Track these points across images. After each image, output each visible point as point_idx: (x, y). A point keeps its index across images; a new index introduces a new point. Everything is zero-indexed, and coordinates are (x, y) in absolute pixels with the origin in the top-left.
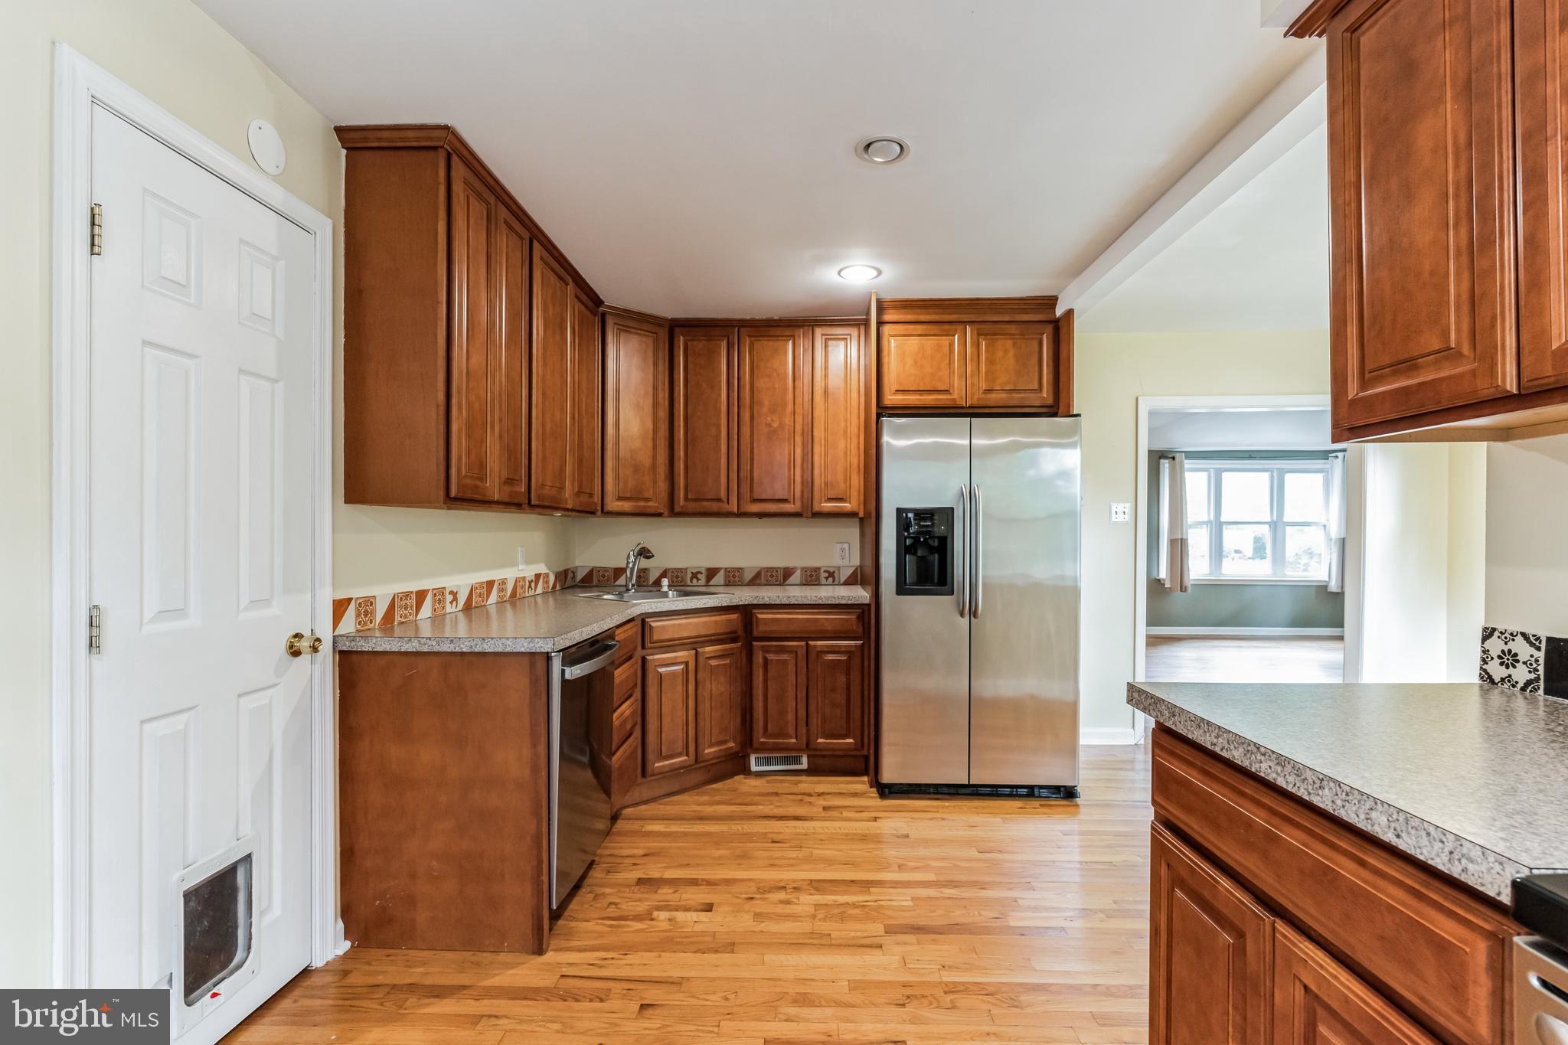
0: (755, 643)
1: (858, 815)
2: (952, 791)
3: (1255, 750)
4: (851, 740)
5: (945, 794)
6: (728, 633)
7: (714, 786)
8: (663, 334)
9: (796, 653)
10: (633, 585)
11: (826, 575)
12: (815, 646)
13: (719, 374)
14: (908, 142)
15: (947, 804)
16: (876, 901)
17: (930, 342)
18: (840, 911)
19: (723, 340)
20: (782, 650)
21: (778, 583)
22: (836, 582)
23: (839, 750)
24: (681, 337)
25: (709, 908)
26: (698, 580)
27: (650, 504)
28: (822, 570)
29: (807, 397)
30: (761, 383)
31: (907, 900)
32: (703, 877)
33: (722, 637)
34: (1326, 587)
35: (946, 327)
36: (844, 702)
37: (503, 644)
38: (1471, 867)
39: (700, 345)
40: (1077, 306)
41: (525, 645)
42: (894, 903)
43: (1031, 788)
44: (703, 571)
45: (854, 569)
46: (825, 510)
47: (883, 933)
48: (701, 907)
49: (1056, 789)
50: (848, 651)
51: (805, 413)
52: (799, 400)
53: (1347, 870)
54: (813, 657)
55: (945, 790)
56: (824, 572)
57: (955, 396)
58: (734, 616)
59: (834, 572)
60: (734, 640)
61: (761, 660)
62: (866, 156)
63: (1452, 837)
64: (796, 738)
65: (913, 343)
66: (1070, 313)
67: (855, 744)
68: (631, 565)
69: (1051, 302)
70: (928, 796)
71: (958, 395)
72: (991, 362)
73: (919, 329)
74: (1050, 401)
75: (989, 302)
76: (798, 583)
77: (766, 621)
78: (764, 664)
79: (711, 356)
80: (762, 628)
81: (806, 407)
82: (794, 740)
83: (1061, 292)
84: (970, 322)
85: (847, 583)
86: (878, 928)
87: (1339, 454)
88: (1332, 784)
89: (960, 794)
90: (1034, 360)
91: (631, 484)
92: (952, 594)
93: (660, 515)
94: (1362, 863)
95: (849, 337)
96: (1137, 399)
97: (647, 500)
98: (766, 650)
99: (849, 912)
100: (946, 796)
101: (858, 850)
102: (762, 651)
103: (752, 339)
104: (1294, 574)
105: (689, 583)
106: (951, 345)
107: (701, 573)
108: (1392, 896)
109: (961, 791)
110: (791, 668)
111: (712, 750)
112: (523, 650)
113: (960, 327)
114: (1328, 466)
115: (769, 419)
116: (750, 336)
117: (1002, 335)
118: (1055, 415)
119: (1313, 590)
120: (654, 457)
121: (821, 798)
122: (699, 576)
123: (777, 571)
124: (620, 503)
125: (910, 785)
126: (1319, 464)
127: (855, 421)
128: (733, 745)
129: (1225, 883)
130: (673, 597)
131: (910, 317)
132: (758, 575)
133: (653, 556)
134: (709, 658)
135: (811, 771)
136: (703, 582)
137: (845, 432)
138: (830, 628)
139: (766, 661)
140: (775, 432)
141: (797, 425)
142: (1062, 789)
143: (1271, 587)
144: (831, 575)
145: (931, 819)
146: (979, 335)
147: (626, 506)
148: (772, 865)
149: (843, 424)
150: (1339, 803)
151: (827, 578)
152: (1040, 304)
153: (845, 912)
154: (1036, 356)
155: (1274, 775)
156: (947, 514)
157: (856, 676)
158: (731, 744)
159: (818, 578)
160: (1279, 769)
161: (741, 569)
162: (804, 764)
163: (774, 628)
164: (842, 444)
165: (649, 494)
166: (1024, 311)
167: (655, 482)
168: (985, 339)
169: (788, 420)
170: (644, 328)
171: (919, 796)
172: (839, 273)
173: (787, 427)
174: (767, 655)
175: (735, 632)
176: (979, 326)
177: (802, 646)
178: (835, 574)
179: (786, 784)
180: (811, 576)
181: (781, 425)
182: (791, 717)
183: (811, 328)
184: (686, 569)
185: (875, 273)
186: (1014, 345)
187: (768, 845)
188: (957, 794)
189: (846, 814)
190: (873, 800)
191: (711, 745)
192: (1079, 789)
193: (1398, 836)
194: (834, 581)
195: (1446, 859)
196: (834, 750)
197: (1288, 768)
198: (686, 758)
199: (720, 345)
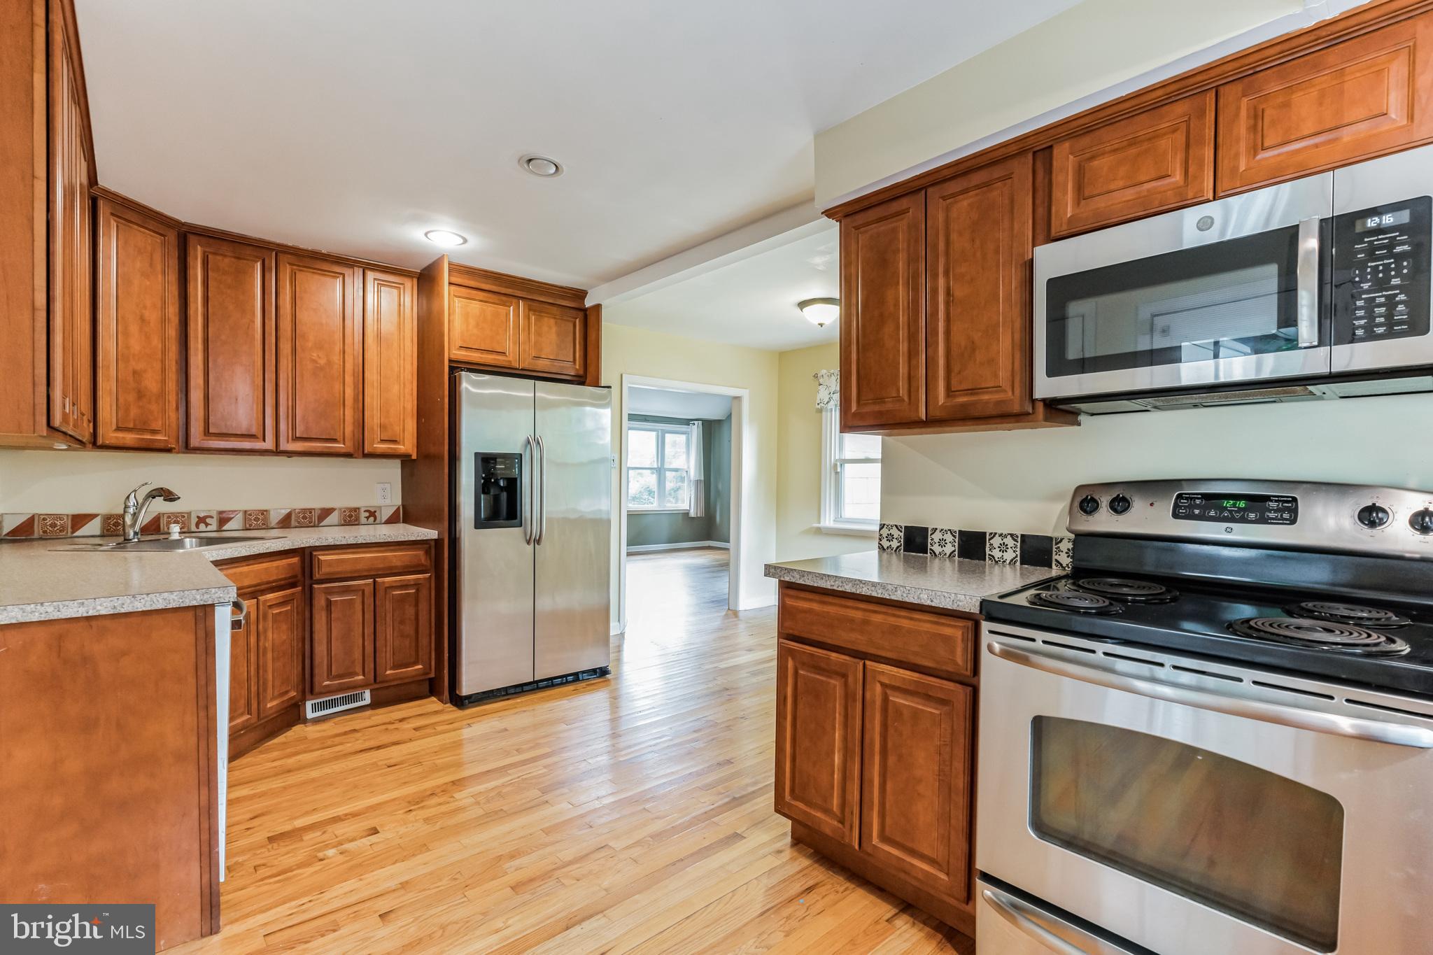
0: (315, 586)
1: (451, 726)
2: (519, 690)
3: (859, 582)
4: (420, 667)
5: (513, 694)
6: (290, 578)
7: (276, 741)
8: (172, 237)
9: (363, 591)
10: (136, 533)
11: (367, 514)
12: (384, 582)
13: (254, 297)
14: (564, 168)
15: (519, 701)
16: (519, 777)
17: (490, 308)
18: (496, 792)
19: (258, 261)
20: (347, 590)
21: (312, 524)
22: (378, 521)
23: (407, 678)
24: (199, 247)
25: (375, 831)
26: (207, 525)
27: (159, 437)
28: (362, 510)
29: (358, 337)
30: (303, 316)
31: (540, 770)
32: (345, 812)
33: (283, 582)
34: (687, 514)
35: (504, 298)
36: (412, 633)
37: (165, 599)
38: (960, 604)
39: (224, 262)
40: (604, 303)
41: (198, 597)
42: (535, 774)
43: (576, 674)
44: (214, 514)
45: (395, 508)
46: (379, 451)
47: (541, 794)
48: (365, 834)
49: (594, 671)
50: (416, 585)
51: (356, 353)
52: (348, 340)
53: (905, 623)
54: (380, 594)
55: (512, 691)
56: (365, 511)
57: (511, 359)
58: (295, 560)
59: (375, 512)
60: (293, 585)
61: (323, 603)
62: (526, 166)
63: (953, 595)
64: (364, 675)
65: (475, 307)
66: (598, 307)
67: (424, 668)
68: (131, 510)
69: (580, 294)
70: (499, 699)
71: (512, 357)
72: (539, 334)
73: (481, 295)
74: (581, 372)
75: (537, 284)
76: (336, 523)
77: (330, 563)
78: (327, 606)
79: (240, 277)
80: (325, 570)
81: (356, 347)
82: (361, 677)
83: (592, 287)
84: (522, 298)
85: (392, 520)
86: (535, 793)
87: (696, 422)
88: (901, 588)
89: (525, 691)
90: (571, 338)
91: (134, 412)
92: (521, 526)
93: (169, 450)
94: (911, 619)
95: (401, 286)
96: (622, 375)
97: (154, 432)
98: (329, 592)
99: (504, 791)
100: (514, 696)
101: (475, 750)
102: (325, 593)
103: (295, 267)
104: (671, 505)
105: (193, 528)
106: (508, 314)
107: (212, 517)
108: (926, 627)
109: (526, 688)
110: (358, 607)
111: (275, 703)
112: (195, 603)
113: (514, 300)
114: (689, 430)
115: (315, 355)
116: (290, 264)
117: (547, 313)
118: (583, 383)
119: (680, 516)
120: (163, 381)
121: (404, 723)
122: (208, 520)
123: (311, 513)
124: (120, 435)
125: (484, 693)
126: (684, 428)
127: (408, 367)
128: (295, 694)
129: (834, 655)
130: (192, 547)
131: (472, 283)
132: (288, 516)
133: (179, 498)
134: (270, 607)
135: (375, 705)
136: (214, 527)
137: (399, 377)
138: (399, 564)
139: (329, 604)
140: (322, 369)
141: (347, 365)
142: (598, 670)
143: (657, 514)
144: (372, 514)
145: (515, 714)
146: (530, 310)
147: (129, 438)
148: (405, 783)
149: (396, 369)
150: (905, 595)
151: (368, 518)
152: (574, 294)
153: (500, 792)
154: (571, 335)
155: (871, 592)
156: (514, 459)
157: (423, 606)
158: (293, 694)
159: (357, 519)
160: (873, 588)
161: (266, 511)
162: (367, 698)
163: (339, 569)
164: (395, 389)
165: (157, 425)
166: (563, 297)
167: (164, 411)
168: (534, 315)
169: (336, 358)
170: (149, 227)
171: (492, 700)
172: (426, 234)
173: (336, 366)
174: (329, 597)
175: (295, 576)
176: (530, 303)
177: (369, 584)
178: (376, 514)
179: (358, 721)
180: (350, 516)
181: (329, 363)
182: (357, 654)
183: (362, 269)
184: (189, 514)
185: (462, 241)
186: (556, 323)
187: (383, 771)
188: (523, 691)
189: (439, 728)
190: (452, 712)
191: (273, 699)
192: (609, 668)
193: (932, 601)
194: (375, 520)
195: (951, 604)
196: (401, 679)
197: (879, 586)
198: (249, 716)
199: (254, 267)
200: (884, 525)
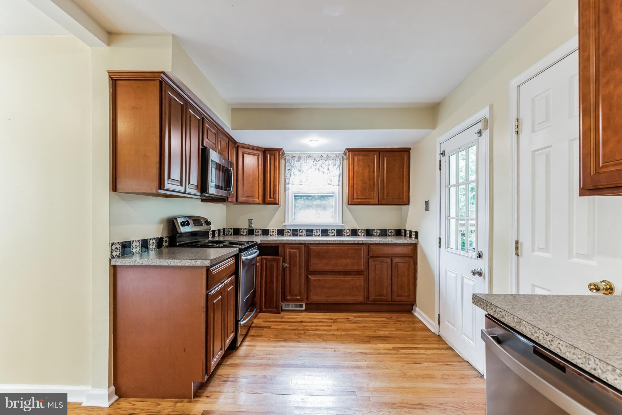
200: (114, 243)
